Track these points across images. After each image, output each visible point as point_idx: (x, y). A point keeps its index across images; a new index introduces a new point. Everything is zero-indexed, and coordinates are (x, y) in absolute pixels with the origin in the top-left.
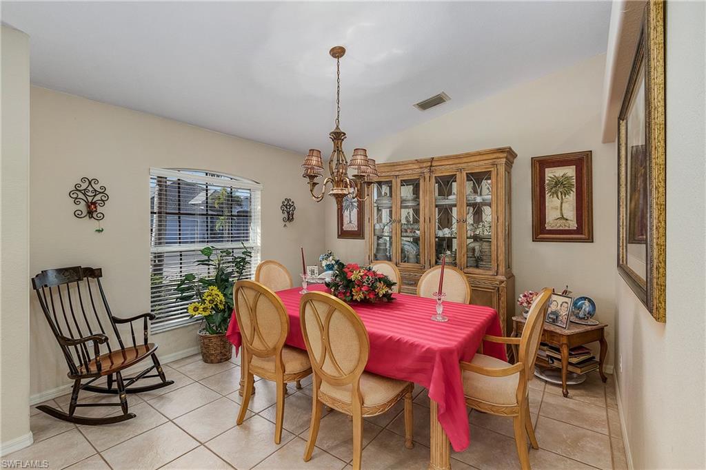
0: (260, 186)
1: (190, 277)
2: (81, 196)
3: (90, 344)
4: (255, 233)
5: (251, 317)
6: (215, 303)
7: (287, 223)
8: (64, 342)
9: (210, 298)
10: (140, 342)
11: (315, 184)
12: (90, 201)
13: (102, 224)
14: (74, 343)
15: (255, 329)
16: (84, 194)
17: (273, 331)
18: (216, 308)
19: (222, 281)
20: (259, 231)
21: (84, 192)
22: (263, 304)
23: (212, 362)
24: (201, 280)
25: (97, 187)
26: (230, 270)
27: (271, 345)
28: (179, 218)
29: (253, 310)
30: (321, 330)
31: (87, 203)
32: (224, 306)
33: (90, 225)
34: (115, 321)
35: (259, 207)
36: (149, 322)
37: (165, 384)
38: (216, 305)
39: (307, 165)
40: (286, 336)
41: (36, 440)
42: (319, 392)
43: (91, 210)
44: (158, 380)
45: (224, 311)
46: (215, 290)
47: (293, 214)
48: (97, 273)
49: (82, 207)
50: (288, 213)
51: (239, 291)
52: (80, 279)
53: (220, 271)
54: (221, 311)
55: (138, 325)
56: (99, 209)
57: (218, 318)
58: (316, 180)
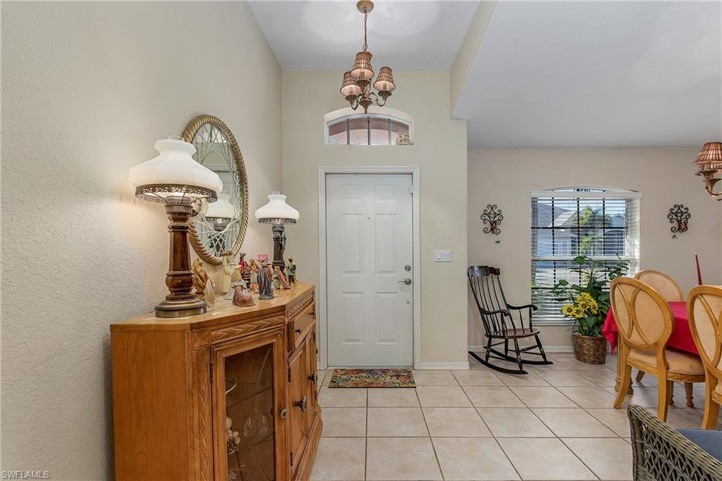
0: (639, 194)
1: (563, 282)
2: (487, 218)
3: (499, 315)
4: (633, 245)
5: (628, 312)
6: (588, 308)
7: (678, 234)
8: (482, 311)
9: (581, 303)
10: (526, 326)
11: (713, 182)
12: (492, 220)
13: (499, 237)
14: (490, 313)
15: (633, 323)
16: (489, 216)
17: (655, 327)
18: (589, 312)
19: (595, 289)
20: (637, 242)
21: (489, 215)
22: (642, 299)
23: (585, 361)
24: (574, 287)
25: (496, 211)
26: (602, 279)
27: (652, 340)
28: (553, 231)
29: (632, 305)
30: (714, 327)
31: (491, 223)
32: (598, 311)
33: (492, 237)
34: (509, 307)
35: (638, 218)
36: (533, 312)
37: (546, 363)
38: (589, 309)
39: (701, 161)
40: (670, 332)
41: (471, 368)
42: (713, 393)
43: (493, 228)
44: (541, 359)
45: (597, 316)
46: (588, 296)
47: (686, 224)
48: (497, 271)
49: (488, 225)
50: (679, 222)
51: (616, 288)
52: (488, 275)
53: (592, 279)
54: (595, 315)
55: (525, 312)
56: (498, 227)
57: (592, 321)
58: (715, 176)
